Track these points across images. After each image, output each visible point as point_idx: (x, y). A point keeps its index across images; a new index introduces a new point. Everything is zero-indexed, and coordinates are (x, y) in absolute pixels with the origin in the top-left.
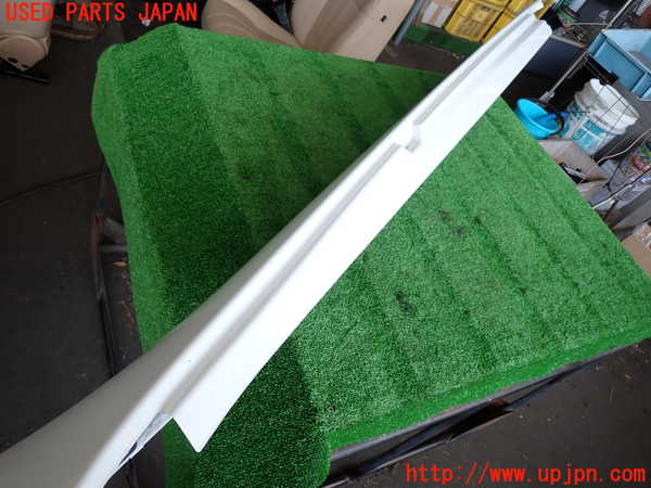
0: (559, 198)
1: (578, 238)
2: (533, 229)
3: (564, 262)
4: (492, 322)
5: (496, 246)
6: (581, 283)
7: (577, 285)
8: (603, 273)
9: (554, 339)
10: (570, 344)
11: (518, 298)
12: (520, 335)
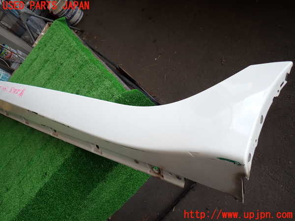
0: (26, 69)
1: (39, 57)
2: (39, 72)
3: (48, 57)
4: (74, 68)
5: (49, 79)
6: (54, 49)
7: (55, 50)
8: (49, 45)
9: (74, 48)
10: (74, 44)
11: (64, 65)
12: (76, 58)
